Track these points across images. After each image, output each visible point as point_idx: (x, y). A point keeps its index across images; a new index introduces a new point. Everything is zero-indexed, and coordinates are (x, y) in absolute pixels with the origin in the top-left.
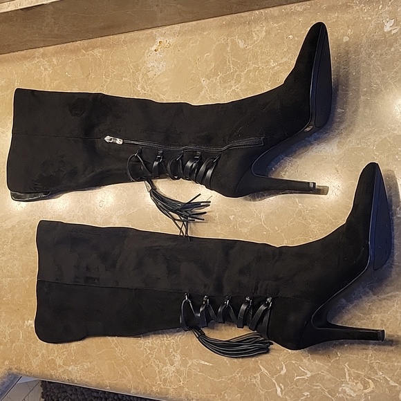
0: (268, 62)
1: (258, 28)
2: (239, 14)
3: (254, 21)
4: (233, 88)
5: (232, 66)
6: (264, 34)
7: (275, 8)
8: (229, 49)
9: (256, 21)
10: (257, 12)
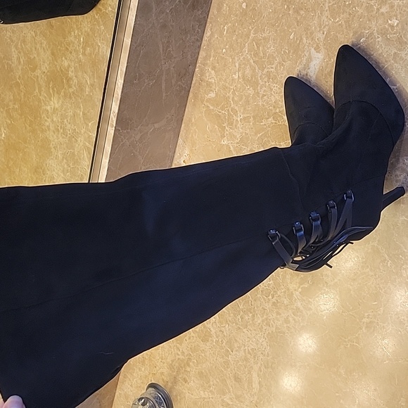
0: (233, 80)
1: (207, 75)
2: (192, 85)
3: (202, 76)
4: (239, 119)
5: (223, 112)
6: (213, 72)
7: (200, 53)
8: (211, 108)
9: (202, 73)
10: (197, 70)
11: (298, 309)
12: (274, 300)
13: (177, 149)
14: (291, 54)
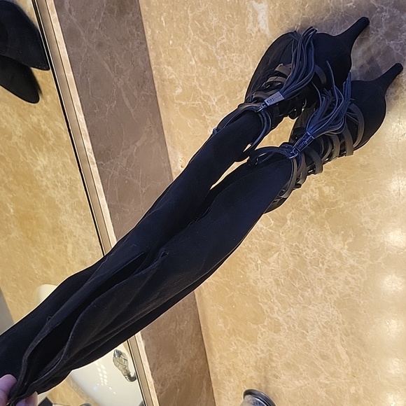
0: (192, 67)
1: (166, 73)
2: (157, 89)
3: (161, 76)
4: (214, 103)
5: (197, 102)
6: (170, 68)
7: (150, 55)
8: (184, 103)
9: (161, 74)
10: (154, 72)
11: (352, 266)
12: (325, 267)
13: (170, 157)
14: (235, 17)
